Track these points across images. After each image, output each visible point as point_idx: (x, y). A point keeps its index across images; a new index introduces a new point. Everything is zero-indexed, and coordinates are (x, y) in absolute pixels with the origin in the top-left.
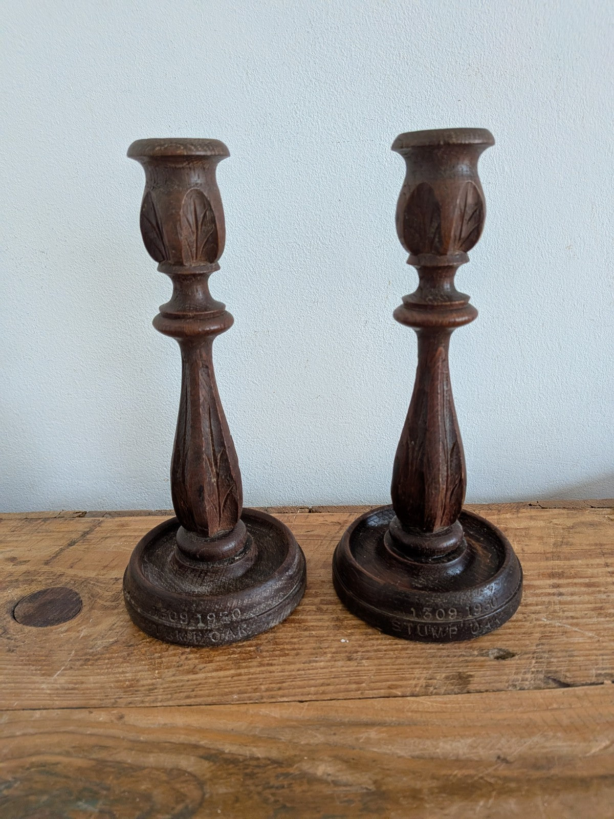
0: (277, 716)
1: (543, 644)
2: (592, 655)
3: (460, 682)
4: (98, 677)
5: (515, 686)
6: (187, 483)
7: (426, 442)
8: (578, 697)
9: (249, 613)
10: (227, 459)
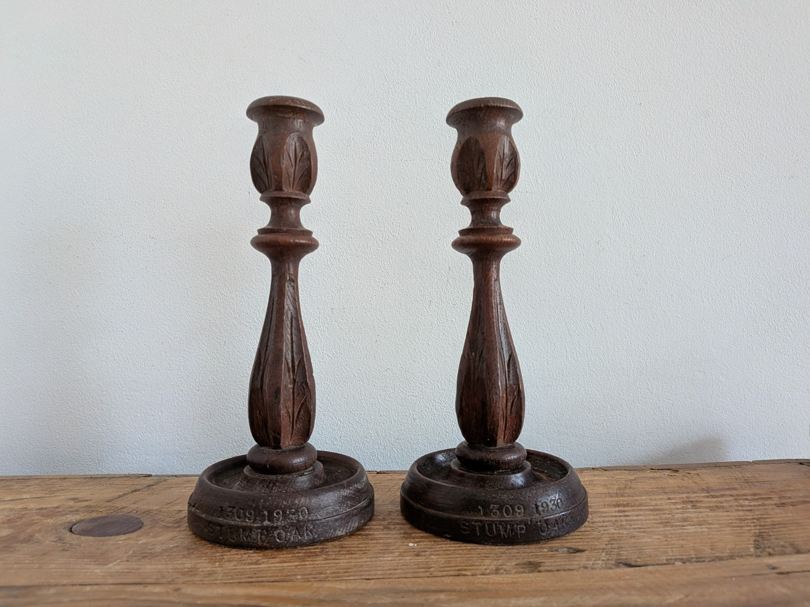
0: (343, 588)
1: (611, 544)
2: (661, 548)
3: (531, 566)
4: (156, 566)
5: (587, 568)
6: (266, 388)
7: (485, 351)
8: (650, 572)
9: (316, 514)
10: (304, 366)
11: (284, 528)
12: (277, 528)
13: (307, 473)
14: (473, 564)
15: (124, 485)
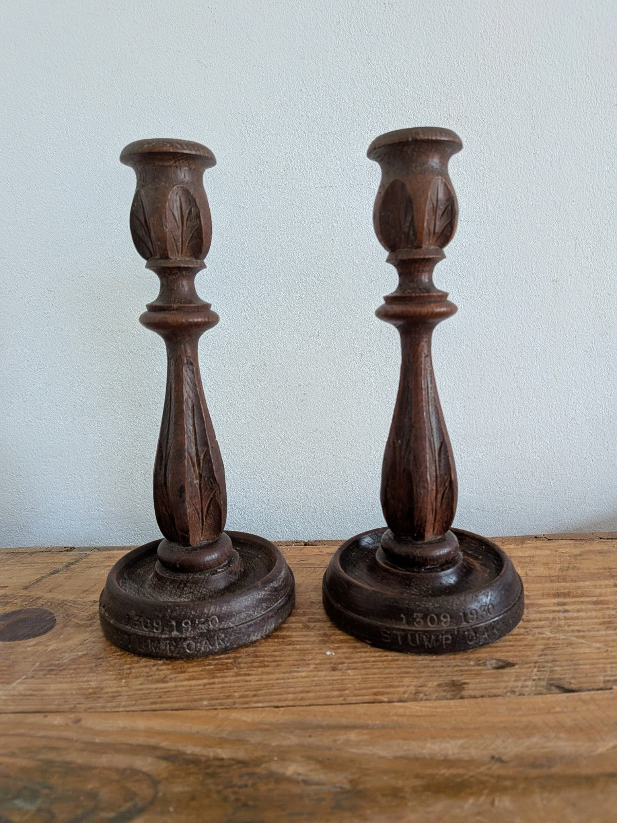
0: (249, 720)
1: (545, 655)
2: (600, 663)
3: (454, 688)
4: (61, 685)
5: (514, 692)
6: (169, 485)
7: (412, 439)
8: (584, 702)
9: (228, 621)
10: (210, 459)
11: (193, 638)
12: (185, 639)
13: (220, 570)
14: (392, 684)
15: (43, 563)
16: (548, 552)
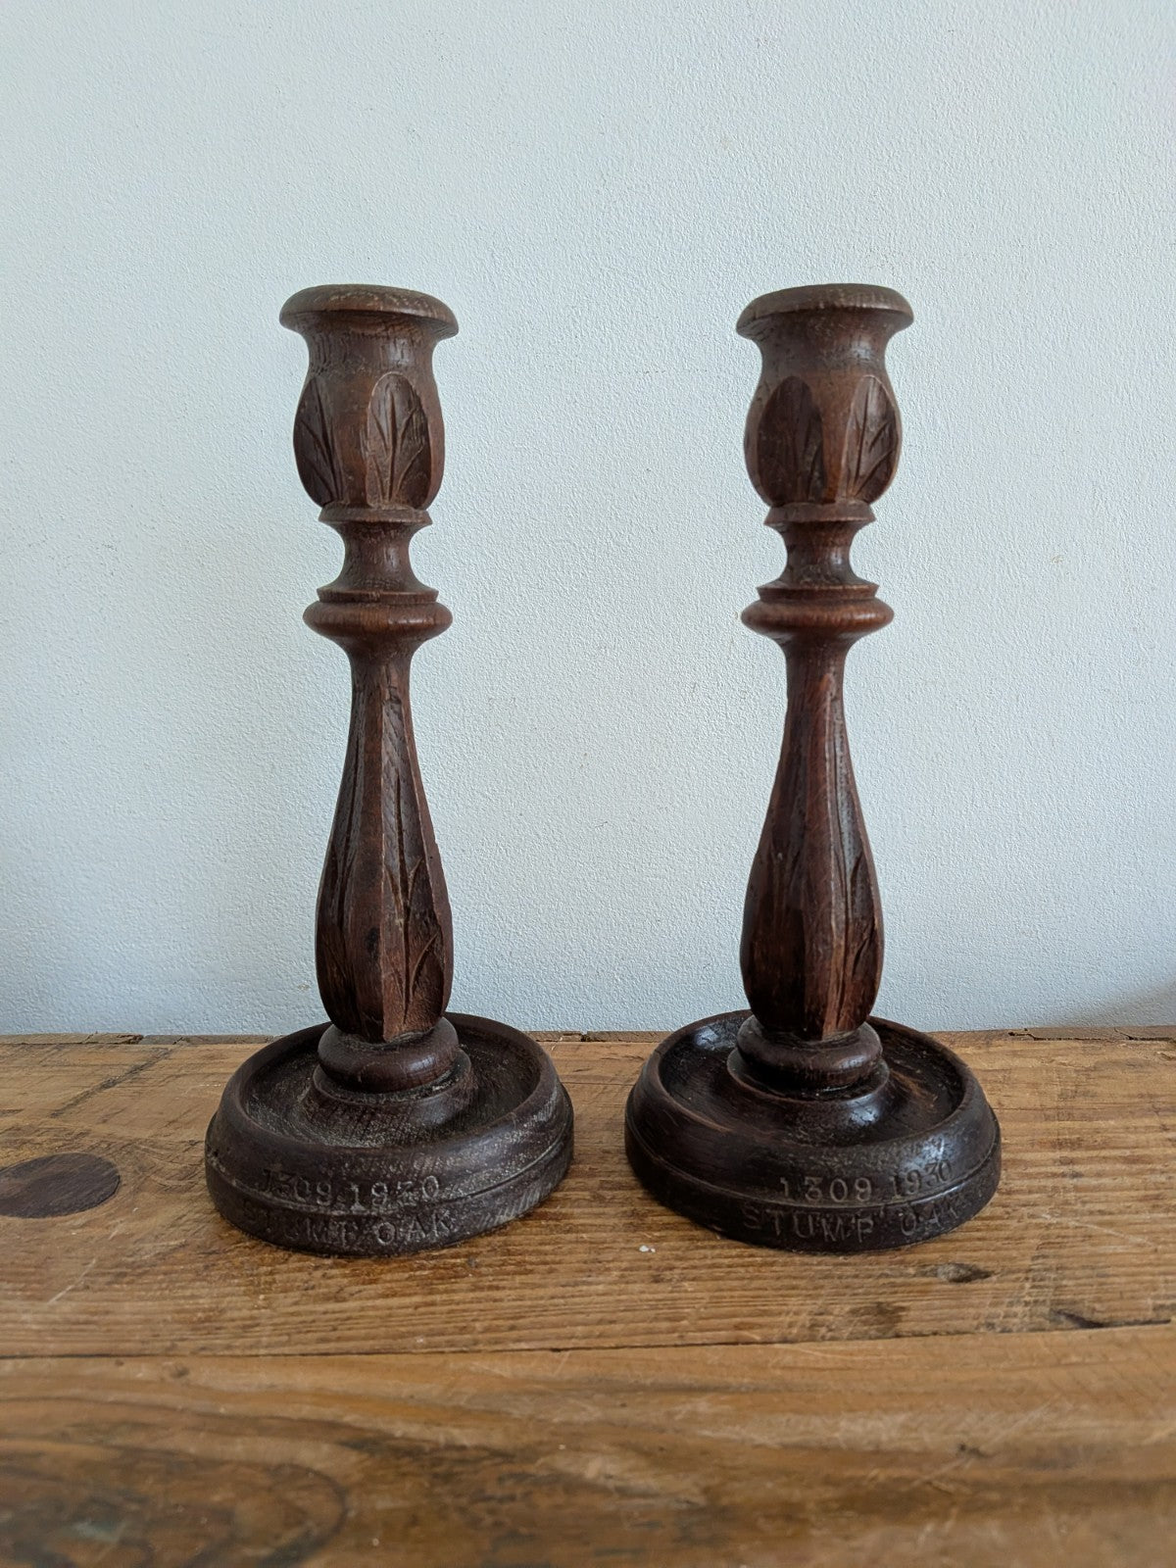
0: (507, 1374)
1: (1044, 1257)
2: (1144, 1274)
3: (882, 1319)
4: (140, 1304)
5: (991, 1326)
6: (348, 925)
7: (805, 852)
8: (1120, 1345)
9: (456, 1187)
10: (427, 880)
11: (392, 1218)
12: (377, 1219)
13: (438, 1088)
14: (766, 1308)
15: (87, 1066)
16: (1036, 1063)
